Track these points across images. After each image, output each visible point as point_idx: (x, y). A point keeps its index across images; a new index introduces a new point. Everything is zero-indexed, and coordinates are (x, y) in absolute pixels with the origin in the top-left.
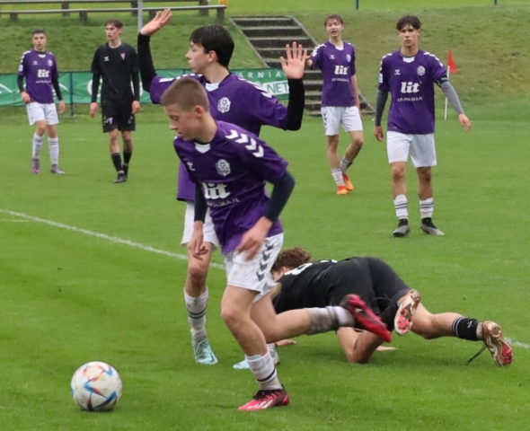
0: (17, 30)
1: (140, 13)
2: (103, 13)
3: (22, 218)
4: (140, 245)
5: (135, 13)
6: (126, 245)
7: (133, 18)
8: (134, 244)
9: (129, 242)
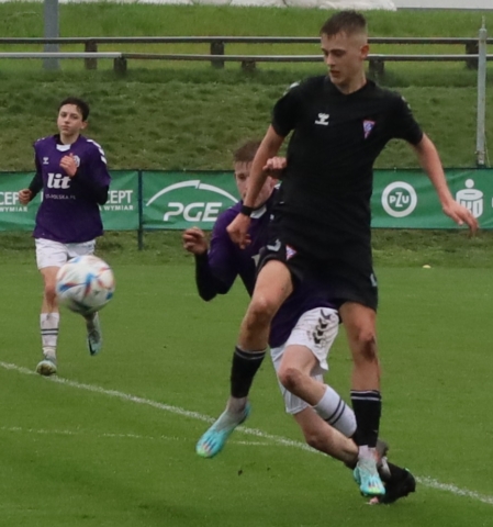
0: (255, 90)
1: (482, 63)
2: (413, 63)
3: (256, 438)
4: (473, 494)
5: (473, 64)
6: (448, 492)
7: (469, 73)
8: (462, 492)
9: (452, 488)
